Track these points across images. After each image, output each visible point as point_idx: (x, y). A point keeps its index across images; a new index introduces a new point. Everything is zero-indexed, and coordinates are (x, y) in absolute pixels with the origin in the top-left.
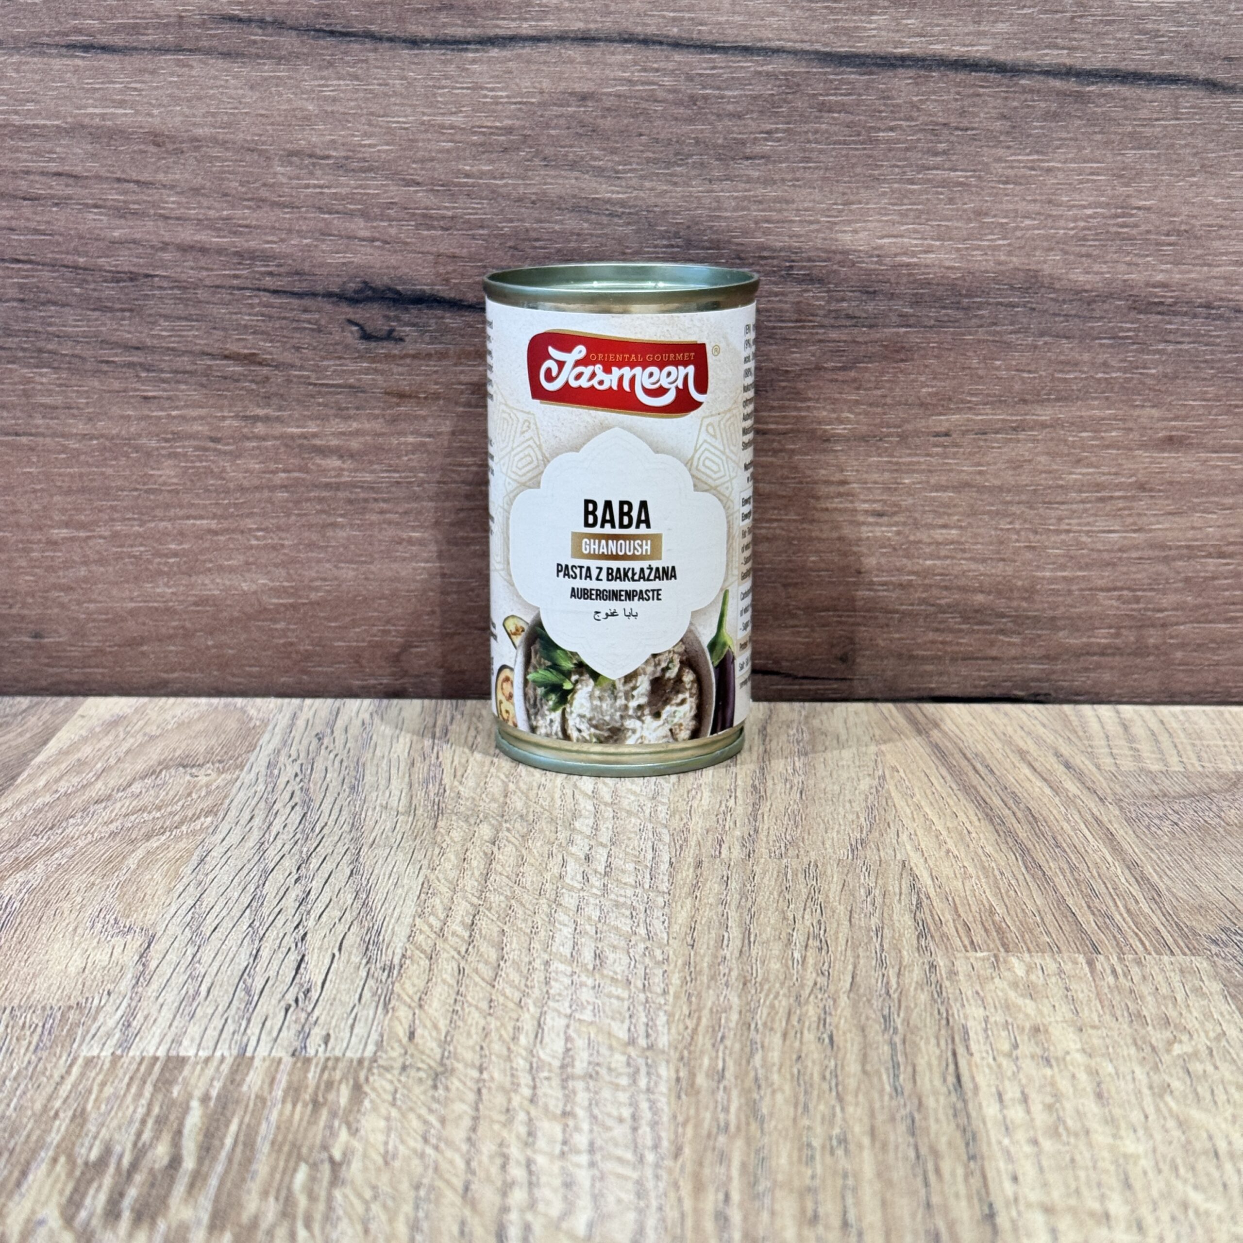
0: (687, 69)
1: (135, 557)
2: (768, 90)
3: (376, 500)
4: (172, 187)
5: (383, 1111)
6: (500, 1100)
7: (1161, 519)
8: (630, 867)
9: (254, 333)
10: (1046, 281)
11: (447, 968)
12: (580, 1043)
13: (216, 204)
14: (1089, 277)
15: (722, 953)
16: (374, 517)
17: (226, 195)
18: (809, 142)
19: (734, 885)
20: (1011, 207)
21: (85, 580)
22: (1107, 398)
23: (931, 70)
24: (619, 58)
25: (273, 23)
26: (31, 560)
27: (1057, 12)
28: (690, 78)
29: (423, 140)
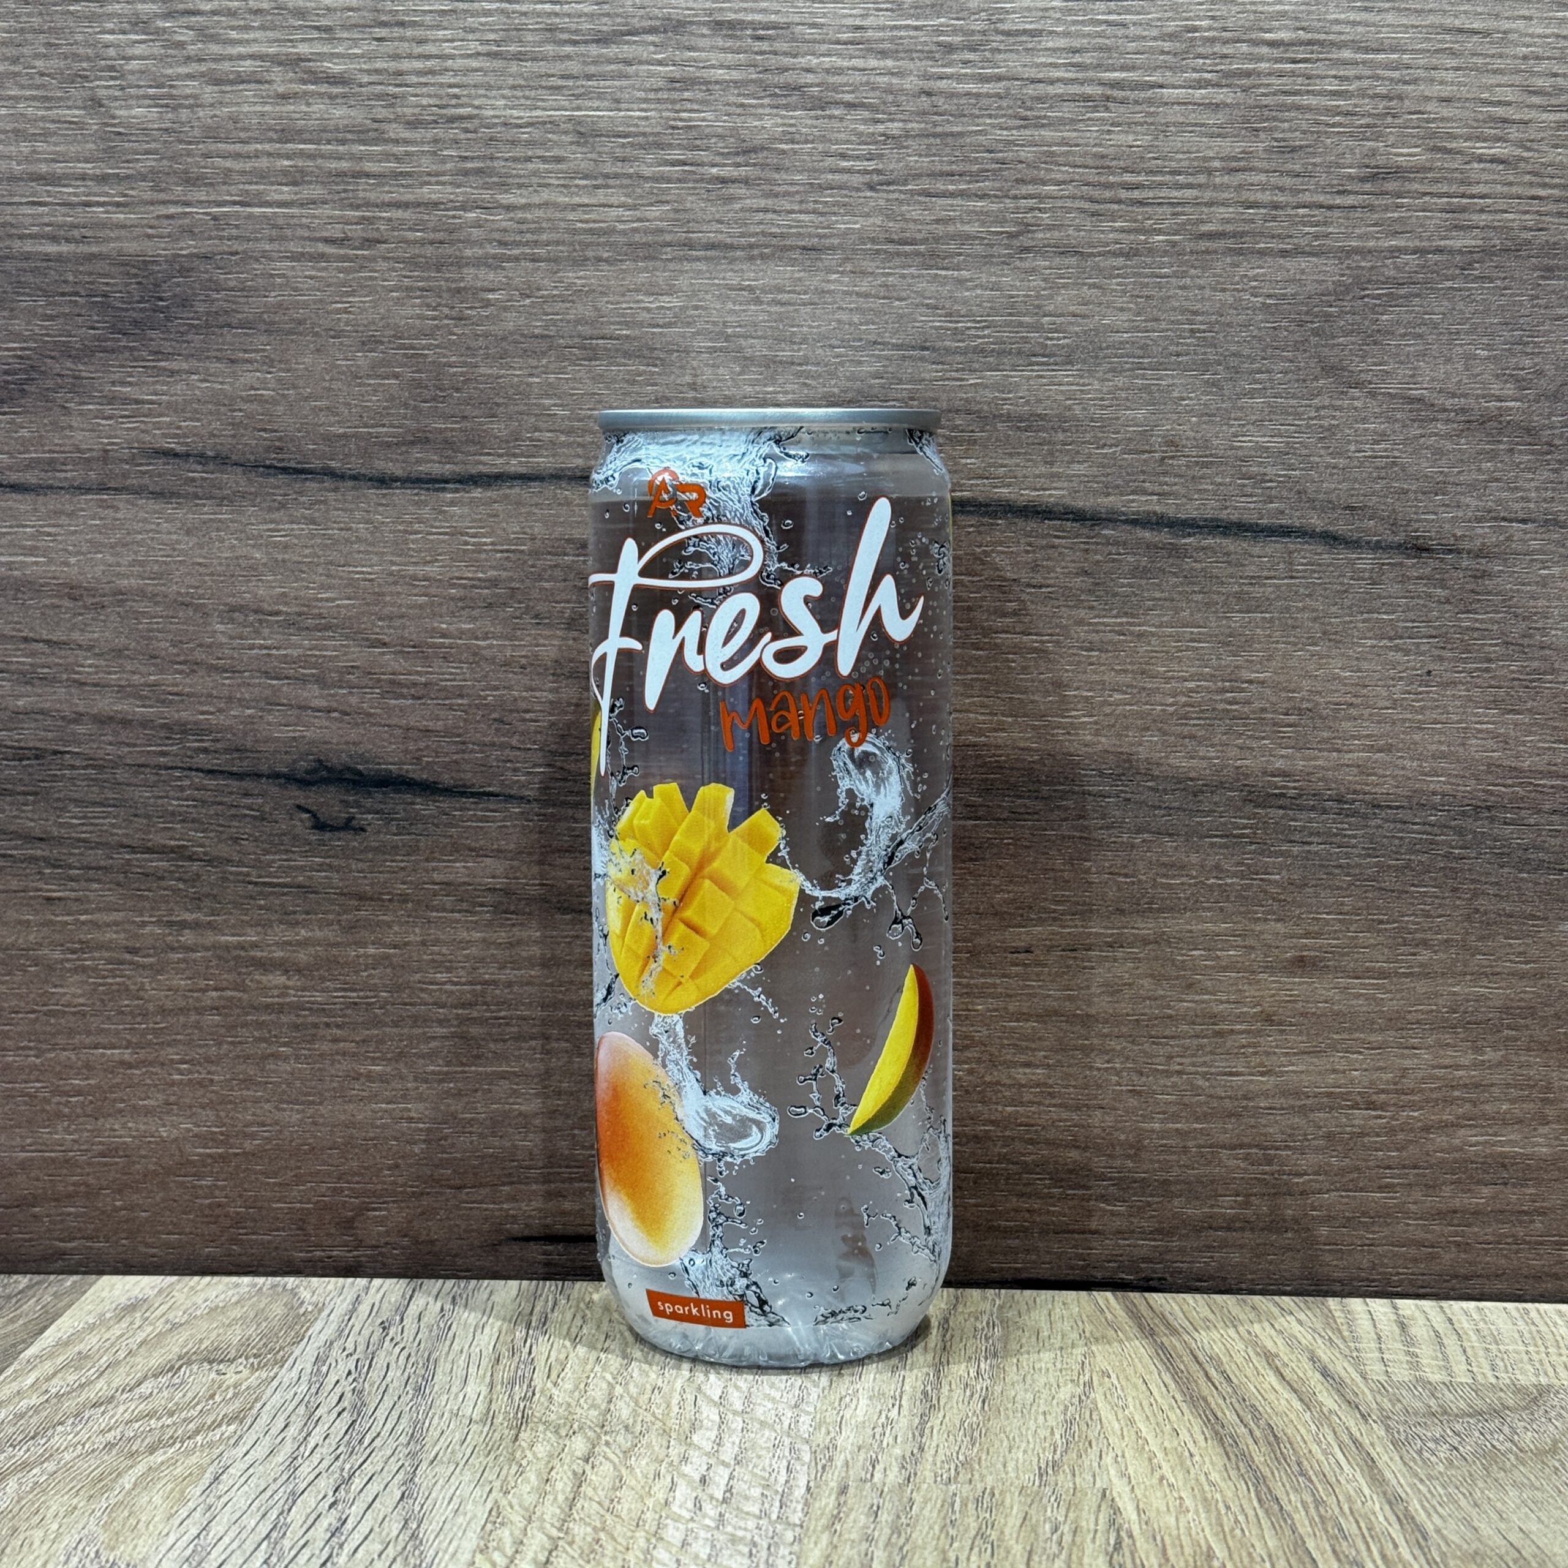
1: (28, 1095)
3: (328, 1025)
4: (90, 648)
7: (1294, 1059)
9: (183, 821)
10: (1142, 767)
13: (142, 668)
14: (1194, 762)
16: (326, 1047)
17: (154, 657)
20: (1097, 678)
22: (1221, 909)
23: (996, 517)
25: (215, 458)
27: (1144, 452)
29: (391, 594)
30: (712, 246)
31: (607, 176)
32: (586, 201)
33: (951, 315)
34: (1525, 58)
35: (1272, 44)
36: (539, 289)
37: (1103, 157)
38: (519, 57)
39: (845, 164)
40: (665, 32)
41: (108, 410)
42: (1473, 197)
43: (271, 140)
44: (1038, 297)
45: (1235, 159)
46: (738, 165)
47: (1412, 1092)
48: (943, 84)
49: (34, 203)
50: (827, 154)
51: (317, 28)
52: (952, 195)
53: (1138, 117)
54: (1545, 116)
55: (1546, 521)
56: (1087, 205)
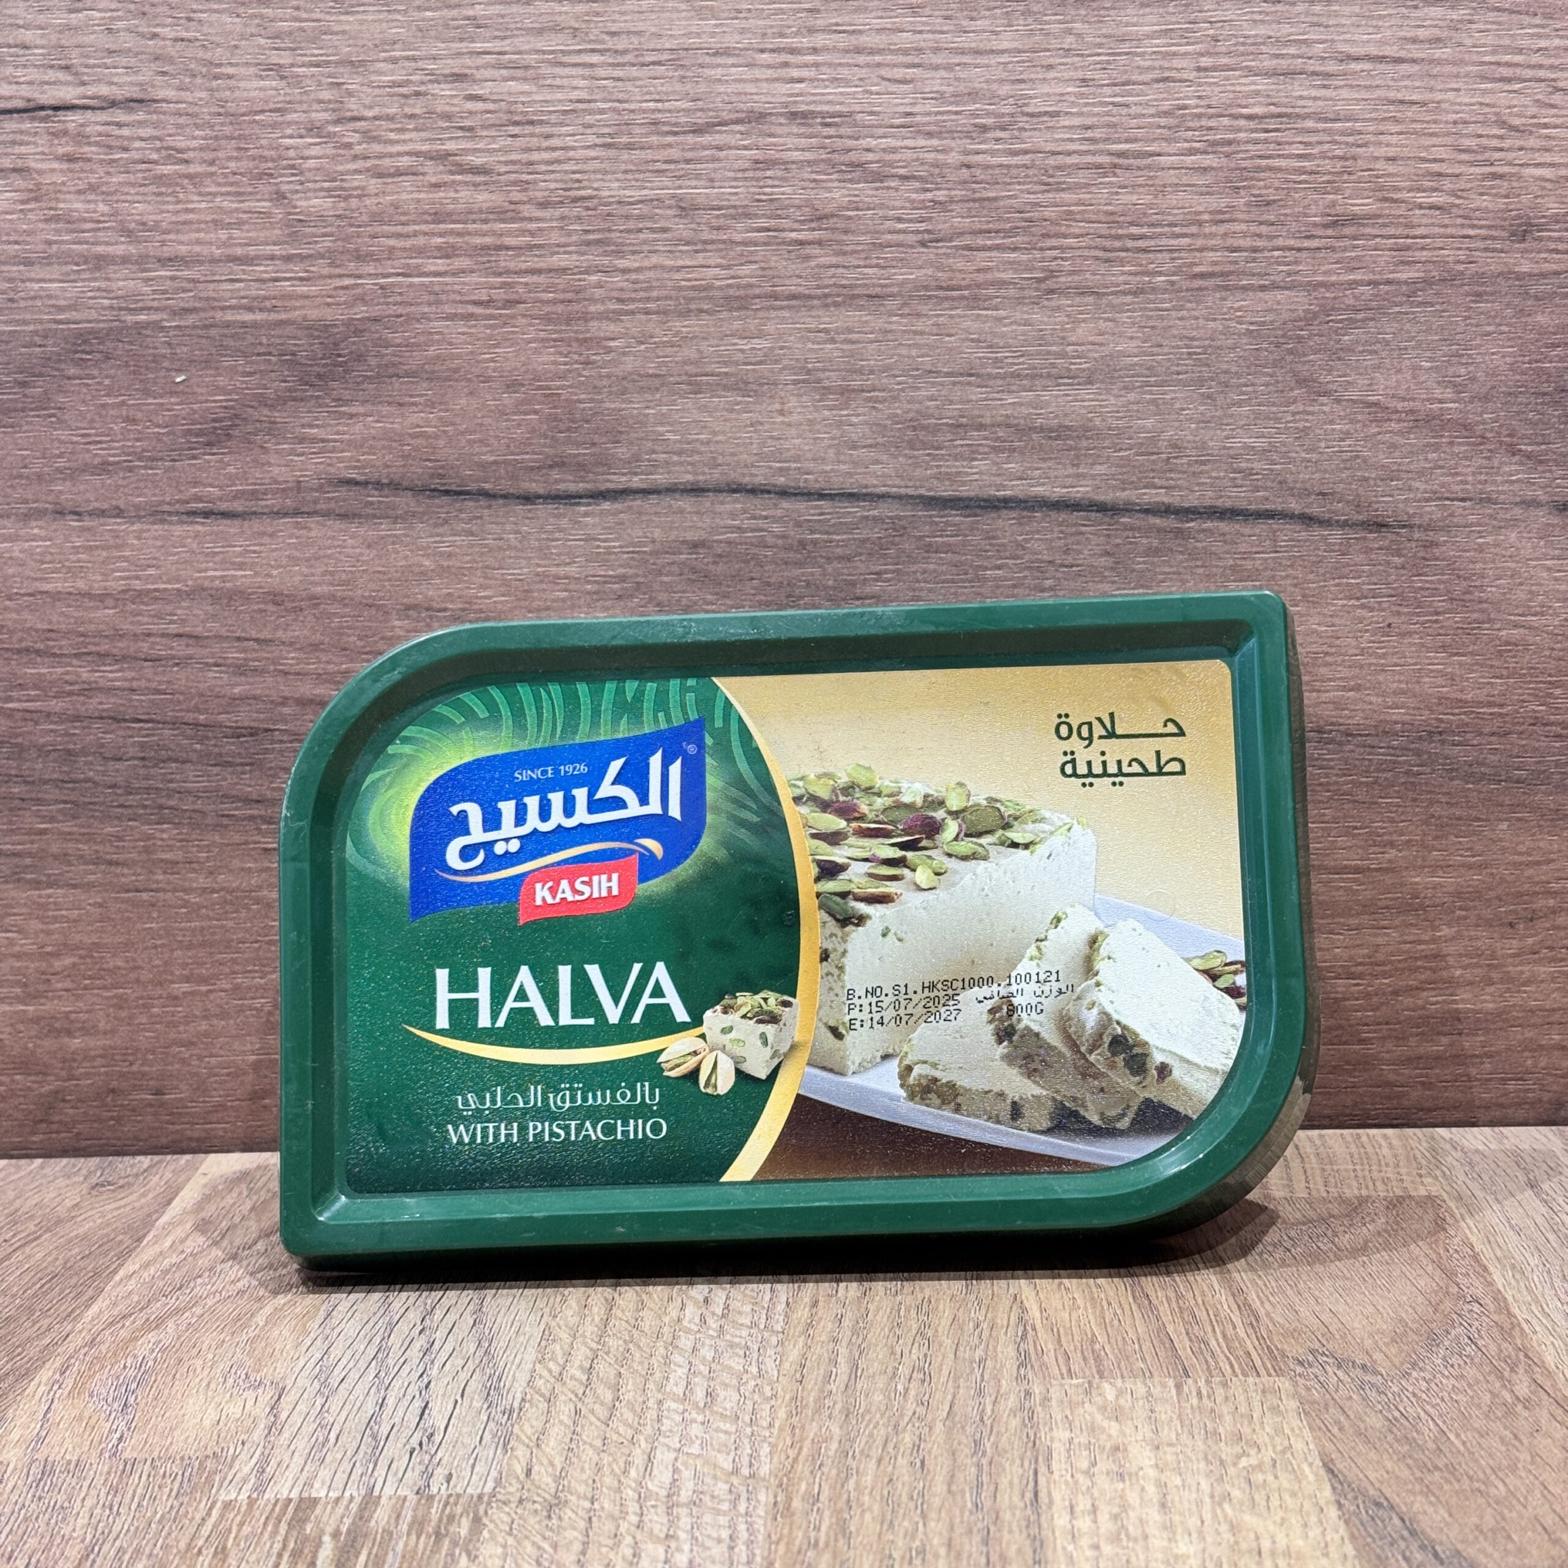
0: (795, 515)
1: (256, 1009)
2: (876, 533)
4: (292, 644)
5: (500, 1540)
6: (609, 1526)
8: (747, 1308)
11: (564, 1410)
12: (687, 1474)
13: (335, 659)
15: (829, 1387)
17: (345, 649)
18: (918, 581)
19: (847, 1323)
21: (206, 1034)
23: (1033, 511)
24: (728, 507)
25: (389, 484)
26: (152, 1016)
27: (1153, 454)
28: (798, 524)
29: (538, 591)
30: (793, 297)
31: (705, 242)
32: (689, 263)
33: (991, 347)
34: (1455, 123)
35: (1250, 117)
36: (652, 337)
37: (1112, 214)
38: (630, 147)
39: (901, 226)
40: (750, 122)
41: (299, 448)
42: (1415, 237)
43: (427, 222)
44: (1063, 330)
45: (1221, 212)
46: (814, 230)
47: (1383, 964)
48: (979, 158)
49: (232, 281)
50: (886, 218)
51: (461, 128)
52: (990, 249)
53: (1140, 180)
54: (1472, 170)
55: (1481, 499)
56: (1100, 254)
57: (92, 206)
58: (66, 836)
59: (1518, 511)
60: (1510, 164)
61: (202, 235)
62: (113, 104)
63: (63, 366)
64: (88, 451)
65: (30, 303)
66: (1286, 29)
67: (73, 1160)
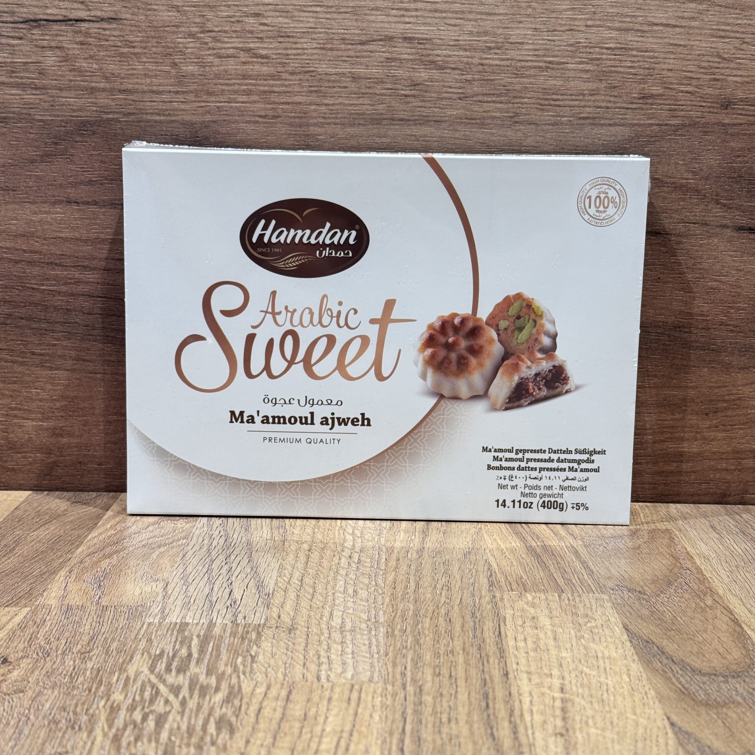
5: (270, 641)
6: (316, 638)
8: (369, 560)
11: (292, 595)
12: (348, 620)
15: (407, 591)
19: (412, 567)
26: (99, 430)
30: (402, 120)
31: (363, 94)
32: (355, 102)
34: (699, 55)
35: (608, 49)
37: (545, 89)
38: (331, 49)
39: (451, 90)
40: (386, 41)
42: (679, 105)
43: (239, 79)
44: (520, 140)
45: (593, 90)
46: (411, 90)
48: (487, 61)
49: (151, 101)
50: (445, 87)
51: (257, 38)
52: (490, 102)
53: (559, 75)
54: (705, 76)
55: (702, 224)
56: (539, 107)
57: (91, 65)
58: (65, 348)
59: (718, 230)
60: (722, 74)
61: (139, 80)
62: (102, 20)
63: (74, 136)
64: (83, 175)
65: (60, 107)
66: (626, 10)
67: (61, 493)
